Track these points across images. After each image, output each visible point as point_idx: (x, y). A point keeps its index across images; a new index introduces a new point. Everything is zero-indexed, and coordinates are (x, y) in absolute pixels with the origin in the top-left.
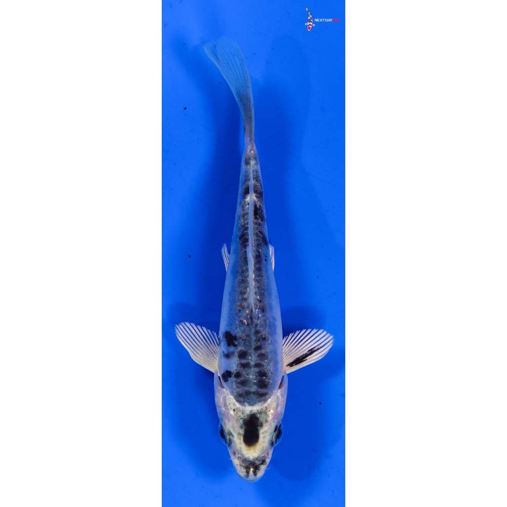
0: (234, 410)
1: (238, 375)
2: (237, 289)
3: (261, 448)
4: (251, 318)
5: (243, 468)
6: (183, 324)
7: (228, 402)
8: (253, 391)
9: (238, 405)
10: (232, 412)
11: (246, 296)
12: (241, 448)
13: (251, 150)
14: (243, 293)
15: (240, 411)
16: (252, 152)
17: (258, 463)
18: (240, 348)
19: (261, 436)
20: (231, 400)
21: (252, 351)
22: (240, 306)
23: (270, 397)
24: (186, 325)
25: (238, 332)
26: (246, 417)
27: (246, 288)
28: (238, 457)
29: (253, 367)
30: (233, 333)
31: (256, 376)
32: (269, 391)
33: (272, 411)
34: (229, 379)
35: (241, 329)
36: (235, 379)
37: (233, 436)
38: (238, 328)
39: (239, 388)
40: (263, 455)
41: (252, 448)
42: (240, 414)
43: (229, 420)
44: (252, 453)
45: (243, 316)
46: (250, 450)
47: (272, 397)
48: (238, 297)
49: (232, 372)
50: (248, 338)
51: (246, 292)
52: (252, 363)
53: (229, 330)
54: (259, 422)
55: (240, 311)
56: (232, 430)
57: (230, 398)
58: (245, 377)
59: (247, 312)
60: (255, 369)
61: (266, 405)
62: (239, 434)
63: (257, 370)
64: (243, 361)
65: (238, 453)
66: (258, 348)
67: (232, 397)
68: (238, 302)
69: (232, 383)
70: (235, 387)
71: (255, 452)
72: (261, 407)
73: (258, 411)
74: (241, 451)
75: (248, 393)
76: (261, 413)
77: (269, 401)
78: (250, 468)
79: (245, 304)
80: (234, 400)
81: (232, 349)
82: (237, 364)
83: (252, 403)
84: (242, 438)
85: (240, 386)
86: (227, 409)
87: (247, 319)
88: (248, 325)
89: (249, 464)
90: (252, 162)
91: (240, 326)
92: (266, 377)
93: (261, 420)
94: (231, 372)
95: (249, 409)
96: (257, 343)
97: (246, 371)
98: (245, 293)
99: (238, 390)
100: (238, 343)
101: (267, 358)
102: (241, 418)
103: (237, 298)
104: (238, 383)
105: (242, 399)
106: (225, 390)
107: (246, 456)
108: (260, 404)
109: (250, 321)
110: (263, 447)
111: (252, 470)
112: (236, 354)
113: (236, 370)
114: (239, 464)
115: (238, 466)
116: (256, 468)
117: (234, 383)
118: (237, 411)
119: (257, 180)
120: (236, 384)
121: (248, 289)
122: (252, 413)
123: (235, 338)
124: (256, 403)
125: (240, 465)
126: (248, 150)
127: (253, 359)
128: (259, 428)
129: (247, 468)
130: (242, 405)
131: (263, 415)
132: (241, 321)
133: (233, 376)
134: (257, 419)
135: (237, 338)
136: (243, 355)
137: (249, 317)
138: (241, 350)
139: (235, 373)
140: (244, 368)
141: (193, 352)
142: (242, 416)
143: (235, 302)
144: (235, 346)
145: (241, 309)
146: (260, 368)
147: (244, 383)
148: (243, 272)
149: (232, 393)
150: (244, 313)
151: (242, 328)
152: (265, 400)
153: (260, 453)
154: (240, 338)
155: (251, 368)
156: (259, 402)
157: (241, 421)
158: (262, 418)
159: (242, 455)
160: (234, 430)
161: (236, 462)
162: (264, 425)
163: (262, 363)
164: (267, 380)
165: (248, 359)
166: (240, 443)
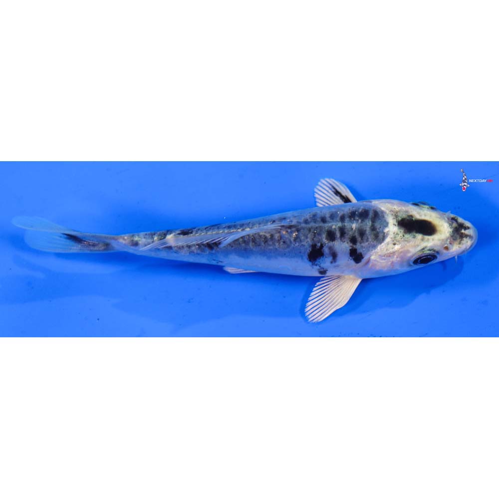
0: (394, 244)
1: (353, 240)
2: (263, 248)
3: (438, 219)
4: (290, 227)
5: (462, 241)
6: (308, 314)
7: (385, 252)
8: (370, 223)
9: (388, 240)
10: (397, 247)
11: (268, 235)
12: (439, 240)
13: (124, 239)
14: (266, 240)
15: (395, 237)
16: (126, 238)
17: (455, 225)
18: (325, 240)
19: (423, 218)
20: (382, 248)
21: (326, 225)
22: (280, 243)
23: (380, 209)
24: (309, 310)
25: (307, 243)
26: (402, 231)
27: (260, 236)
28: (450, 244)
29: (344, 224)
30: (309, 250)
31: (354, 220)
32: (372, 209)
33: (395, 207)
34: (359, 251)
35: (304, 240)
36: (358, 244)
37: (426, 247)
38: (303, 243)
39: (368, 238)
40: (446, 218)
41: (438, 228)
42: (398, 238)
43: (408, 251)
44: (444, 229)
45: (289, 237)
46: (440, 231)
47: (380, 207)
48: (270, 245)
49: (351, 248)
50: (312, 230)
51: (265, 236)
52: (340, 224)
53: (307, 256)
54: (408, 218)
55: (284, 242)
56: (419, 248)
57: (381, 249)
58: (355, 231)
59: (284, 232)
60: (346, 221)
61: (387, 212)
62: (423, 240)
63: (347, 220)
64: (338, 234)
65: (445, 244)
66: (324, 220)
67: (379, 247)
68: (275, 245)
69: (362, 247)
70: (367, 243)
71: (442, 225)
72: (390, 215)
73: (394, 219)
74: (443, 240)
75: (373, 229)
76: (396, 216)
77: (383, 209)
78: (462, 233)
79: (277, 236)
80: (382, 244)
81: (326, 250)
82: (342, 243)
83: (385, 224)
84: (427, 237)
85: (365, 238)
86: (394, 253)
87: (292, 232)
88: (298, 230)
89: (458, 234)
90: (136, 239)
91: (301, 241)
92: (356, 212)
93: (404, 216)
94: (350, 250)
95: (392, 228)
96: (318, 221)
97: (348, 231)
98: (266, 238)
99: (370, 240)
100: (319, 242)
101: (336, 212)
102: (404, 236)
103: (271, 247)
104: (362, 239)
105: (381, 235)
106: (373, 257)
107: (448, 235)
108: (386, 216)
109: (293, 229)
110: (437, 217)
111: (463, 231)
112: (331, 244)
113: (347, 243)
114: (458, 246)
115: (461, 246)
116: (461, 226)
117: (362, 244)
118: (395, 242)
119: (154, 234)
120: (363, 242)
121: (261, 234)
122: (396, 224)
123: (314, 246)
124: (385, 221)
125: (460, 243)
126: (124, 242)
127: (335, 225)
128: (414, 219)
129: (462, 236)
130: (388, 234)
131: (399, 214)
132: (295, 239)
133: (355, 246)
134: (403, 220)
135: (314, 243)
136: (331, 236)
137: (289, 230)
138: (326, 239)
139: (351, 245)
140: (345, 233)
141: (336, 306)
142: (401, 235)
143: (276, 249)
144: (322, 246)
145: (282, 240)
146: (346, 217)
147: (362, 233)
148: (244, 242)
149: (374, 247)
150: (287, 236)
151: (303, 238)
152: (383, 212)
153: (444, 221)
154: (313, 240)
155: (345, 226)
156: (383, 217)
157: (407, 236)
158: (402, 215)
159: (447, 239)
160: (418, 246)
161: (456, 249)
162: (411, 214)
163: (340, 216)
164: (360, 210)
165: (335, 229)
166: (433, 240)
